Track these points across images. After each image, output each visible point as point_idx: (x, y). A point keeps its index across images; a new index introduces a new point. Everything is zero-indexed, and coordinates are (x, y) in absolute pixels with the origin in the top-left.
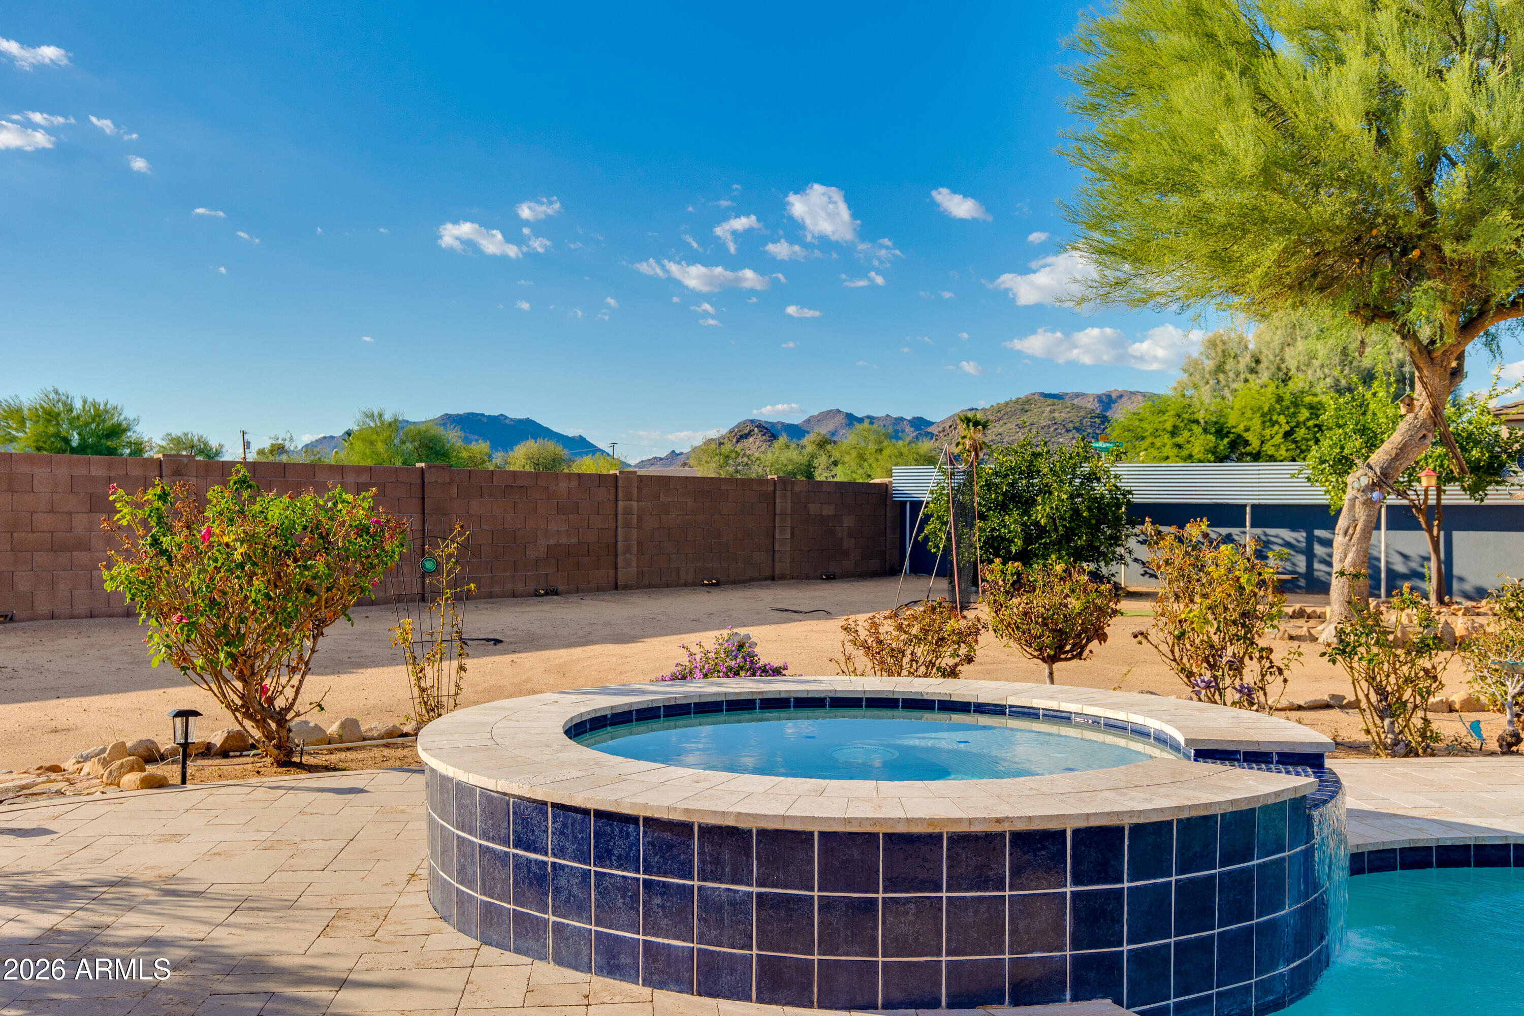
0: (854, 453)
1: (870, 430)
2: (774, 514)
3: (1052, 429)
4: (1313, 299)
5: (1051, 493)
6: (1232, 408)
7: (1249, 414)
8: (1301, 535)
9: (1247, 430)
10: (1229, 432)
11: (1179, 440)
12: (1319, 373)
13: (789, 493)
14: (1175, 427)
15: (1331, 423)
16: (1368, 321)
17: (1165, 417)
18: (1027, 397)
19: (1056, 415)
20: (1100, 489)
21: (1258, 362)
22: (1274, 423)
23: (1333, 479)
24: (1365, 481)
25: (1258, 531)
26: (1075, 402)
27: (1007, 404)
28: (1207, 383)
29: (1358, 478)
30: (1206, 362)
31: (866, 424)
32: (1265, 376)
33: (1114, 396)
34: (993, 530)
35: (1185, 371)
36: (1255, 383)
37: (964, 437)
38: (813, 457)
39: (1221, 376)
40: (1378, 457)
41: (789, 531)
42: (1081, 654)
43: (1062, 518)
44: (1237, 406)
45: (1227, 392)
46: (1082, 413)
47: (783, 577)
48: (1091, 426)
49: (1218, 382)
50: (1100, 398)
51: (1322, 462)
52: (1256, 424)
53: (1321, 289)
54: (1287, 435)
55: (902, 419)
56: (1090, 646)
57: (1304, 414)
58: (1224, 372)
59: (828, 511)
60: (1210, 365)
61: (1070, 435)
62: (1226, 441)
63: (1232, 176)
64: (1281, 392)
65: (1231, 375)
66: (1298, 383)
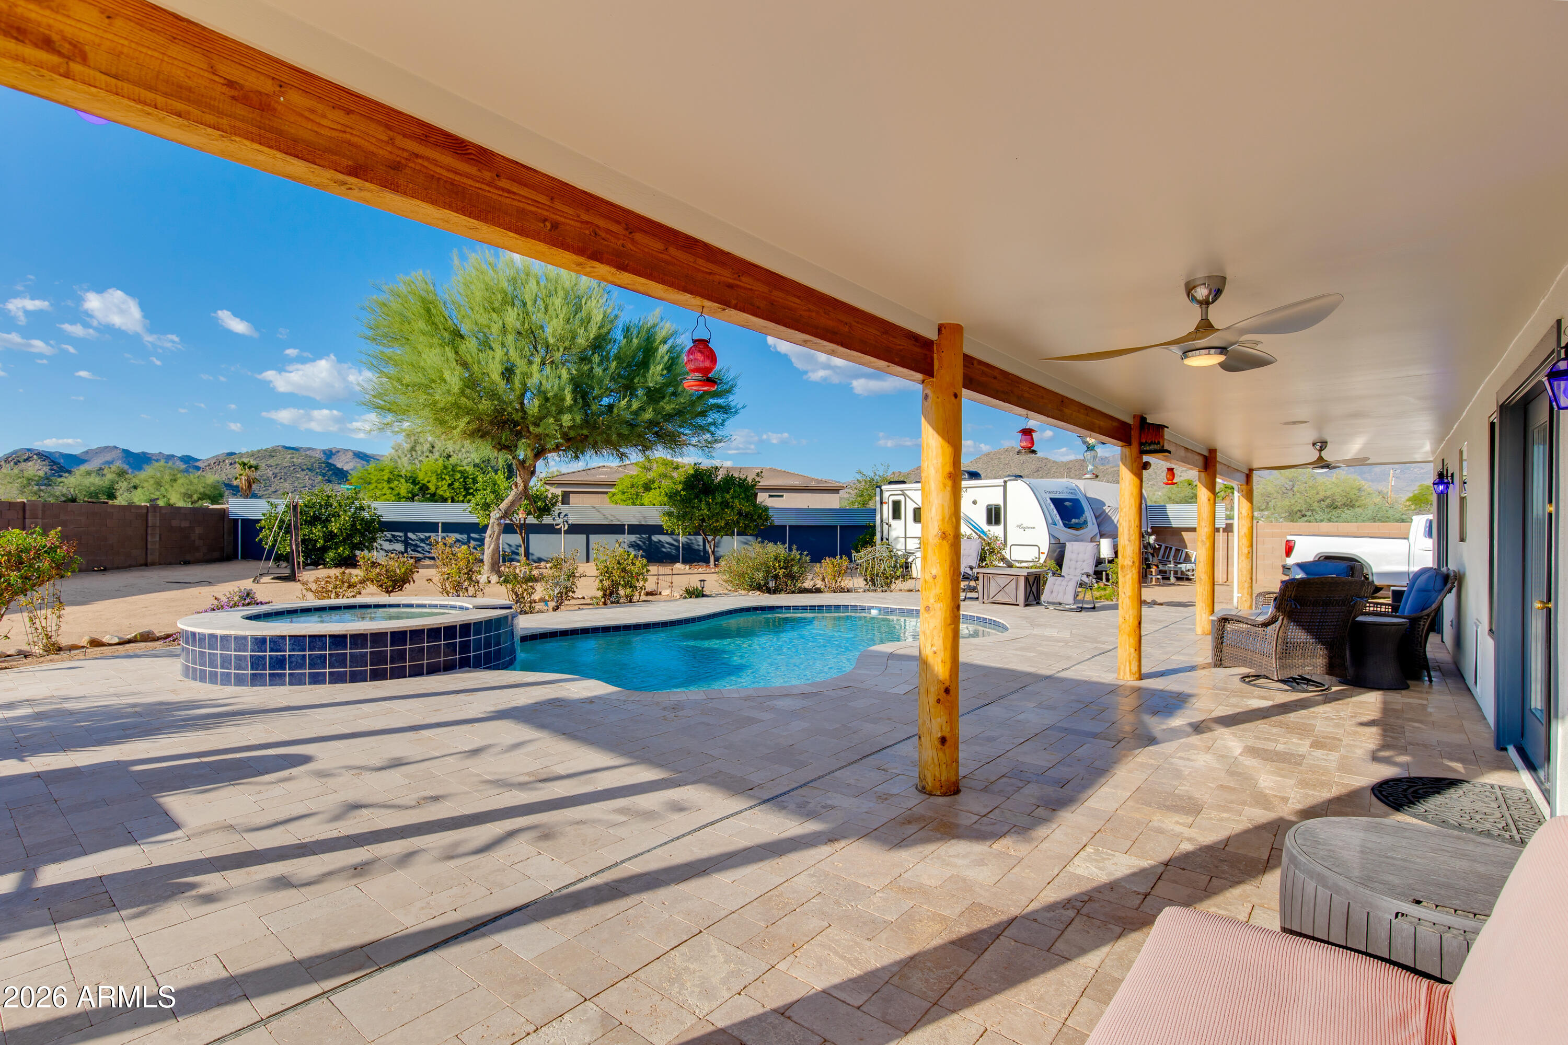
0: (152, 481)
1: (165, 467)
2: (147, 527)
3: (292, 469)
4: (478, 441)
5: (339, 516)
6: (420, 470)
7: (429, 474)
8: (465, 537)
9: (429, 482)
10: (419, 483)
11: (392, 485)
12: (464, 455)
13: (158, 514)
14: (389, 478)
15: (480, 488)
16: (500, 450)
17: (384, 473)
18: (273, 448)
19: (295, 460)
20: (366, 515)
21: (433, 447)
22: (443, 479)
23: (481, 512)
24: (498, 515)
25: (444, 534)
26: (307, 453)
27: (259, 451)
28: (406, 456)
29: (495, 514)
30: (405, 445)
31: (162, 463)
32: (437, 455)
33: (334, 451)
34: (305, 535)
35: (393, 448)
36: (432, 458)
37: (241, 475)
38: (113, 482)
39: (414, 453)
40: (503, 506)
41: (158, 536)
42: (401, 589)
43: (346, 529)
44: (423, 469)
45: (417, 462)
46: (313, 460)
47: (153, 564)
48: (319, 468)
49: (412, 456)
50: (324, 452)
51: (477, 505)
52: (434, 479)
53: (482, 437)
54: (450, 485)
55: (173, 456)
56: (405, 586)
57: (458, 476)
58: (415, 451)
59: (185, 524)
60: (407, 446)
61: (305, 473)
62: (417, 487)
63: (449, 391)
64: (446, 464)
65: (419, 453)
66: (453, 460)
